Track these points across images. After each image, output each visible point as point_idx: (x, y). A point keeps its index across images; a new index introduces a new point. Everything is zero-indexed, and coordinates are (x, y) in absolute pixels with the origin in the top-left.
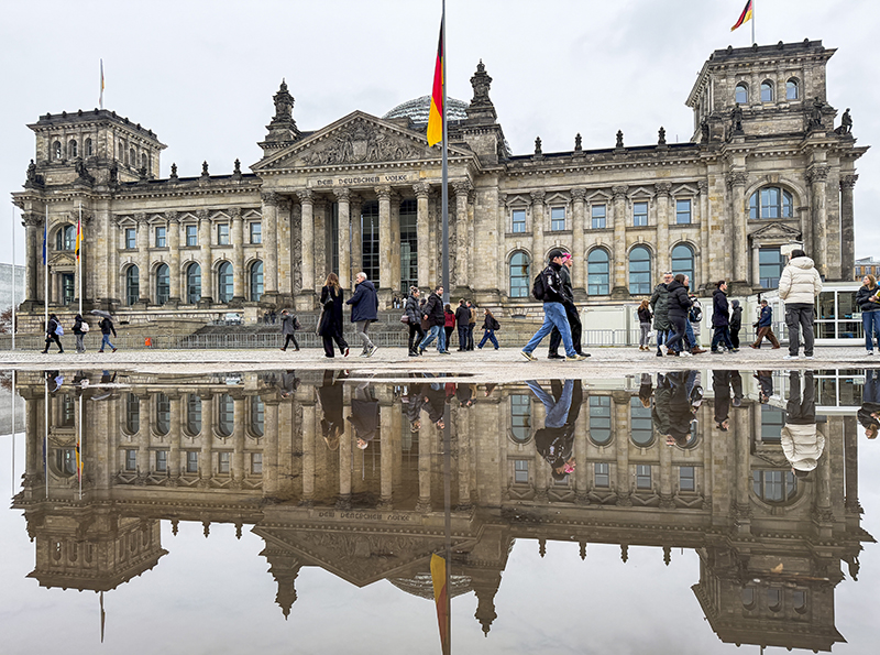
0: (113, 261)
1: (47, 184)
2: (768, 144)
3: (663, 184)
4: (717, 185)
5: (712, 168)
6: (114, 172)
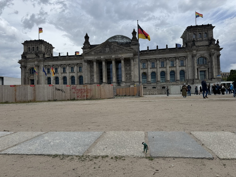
0: (44, 76)
1: (27, 58)
2: (201, 48)
3: (177, 57)
4: (190, 57)
5: (188, 53)
6: (44, 54)
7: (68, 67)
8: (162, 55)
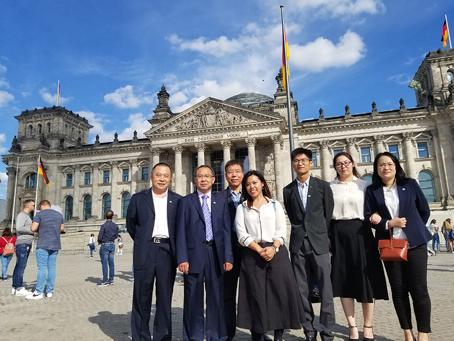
0: (58, 194)
1: (23, 149)
3: (407, 133)
4: (445, 131)
5: (439, 122)
6: (62, 141)
8: (362, 131)
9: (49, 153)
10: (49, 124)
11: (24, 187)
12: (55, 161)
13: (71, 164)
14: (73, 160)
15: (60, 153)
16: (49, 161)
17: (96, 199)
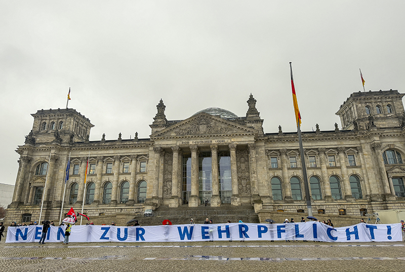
1: (37, 142)
2: (387, 131)
3: (341, 148)
4: (367, 149)
5: (363, 141)
6: (72, 137)
7: (117, 163)
8: (310, 144)
9: (62, 146)
10: (61, 122)
11: (34, 174)
12: (66, 153)
13: (80, 156)
14: (82, 153)
15: (71, 147)
16: (60, 153)
17: (99, 187)
